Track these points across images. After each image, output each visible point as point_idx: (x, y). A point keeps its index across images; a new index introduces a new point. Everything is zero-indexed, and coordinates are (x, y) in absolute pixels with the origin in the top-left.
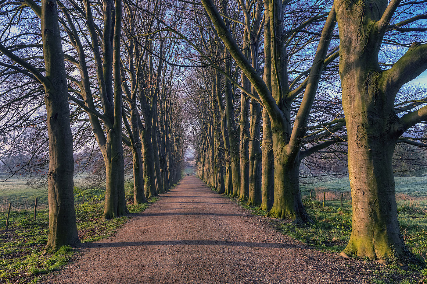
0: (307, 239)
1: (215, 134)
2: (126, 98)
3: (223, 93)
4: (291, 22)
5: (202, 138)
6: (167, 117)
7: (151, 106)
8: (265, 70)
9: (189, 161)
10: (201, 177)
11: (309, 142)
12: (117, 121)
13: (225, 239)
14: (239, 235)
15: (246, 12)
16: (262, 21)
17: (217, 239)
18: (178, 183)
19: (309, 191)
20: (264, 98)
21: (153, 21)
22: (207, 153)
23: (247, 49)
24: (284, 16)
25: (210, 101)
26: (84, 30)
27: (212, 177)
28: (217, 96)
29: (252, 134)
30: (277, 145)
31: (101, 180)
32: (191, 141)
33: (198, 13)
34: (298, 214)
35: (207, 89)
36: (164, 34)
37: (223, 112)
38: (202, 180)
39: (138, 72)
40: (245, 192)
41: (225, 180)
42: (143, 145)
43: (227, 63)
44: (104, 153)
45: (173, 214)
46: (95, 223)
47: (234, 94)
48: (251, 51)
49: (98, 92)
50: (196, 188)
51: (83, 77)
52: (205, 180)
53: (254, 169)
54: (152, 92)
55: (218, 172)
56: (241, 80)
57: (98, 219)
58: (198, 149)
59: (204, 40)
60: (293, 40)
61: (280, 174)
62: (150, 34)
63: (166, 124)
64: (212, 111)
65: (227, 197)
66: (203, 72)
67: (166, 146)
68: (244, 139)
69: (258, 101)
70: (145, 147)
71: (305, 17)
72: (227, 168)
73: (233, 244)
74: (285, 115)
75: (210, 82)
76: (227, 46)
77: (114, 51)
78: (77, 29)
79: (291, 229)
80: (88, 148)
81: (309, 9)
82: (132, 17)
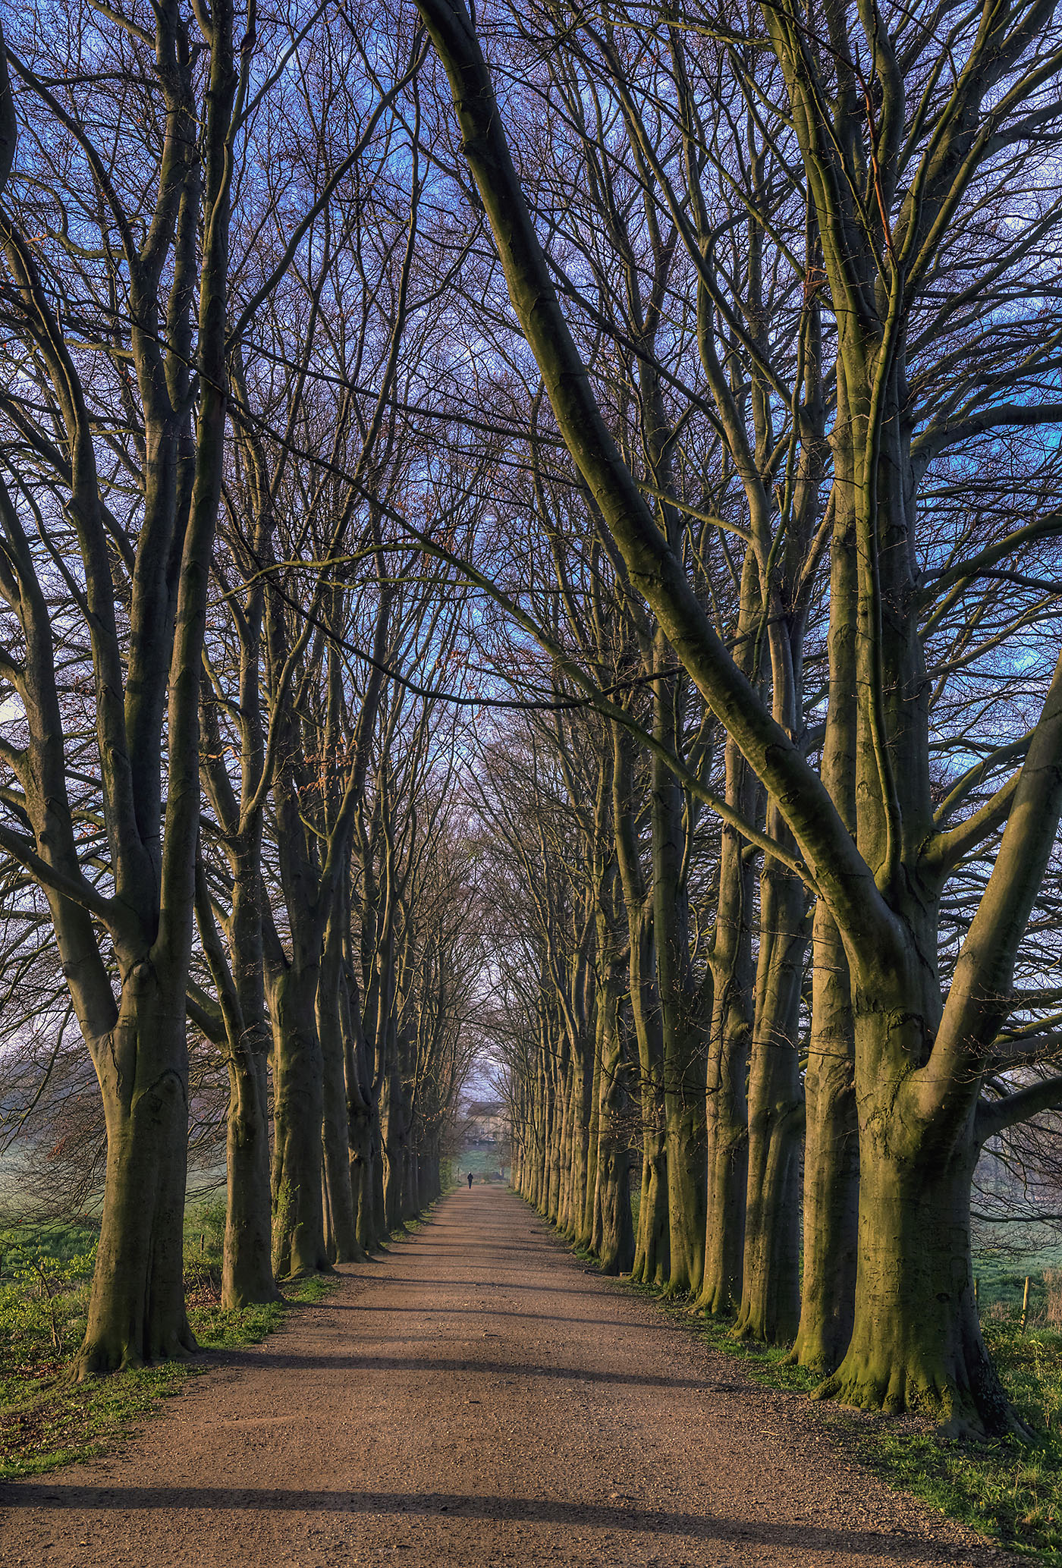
0: (1002, 1515)
1: (601, 1002)
2: (218, 831)
3: (643, 821)
4: (951, 530)
5: (544, 1017)
6: (394, 917)
7: (324, 865)
8: (831, 735)
9: (480, 1119)
10: (528, 1193)
11: (1016, 1063)
12: (170, 931)
13: (622, 1496)
14: (688, 1483)
15: (756, 483)
16: (822, 522)
17: (587, 1495)
18: (426, 1215)
19: (1018, 1283)
20: (820, 855)
21: (351, 506)
22: (560, 1090)
23: (754, 641)
24: (921, 504)
25: (584, 854)
26: (61, 534)
27: (577, 1196)
28: (616, 836)
29: (763, 1013)
30: (874, 1070)
31: (85, 1187)
32: (491, 1027)
33: (548, 477)
34: (962, 1397)
35: (572, 801)
36: (396, 563)
37: (637, 909)
38: (534, 1205)
39: (276, 720)
40: (725, 1276)
41: (637, 1215)
42: (278, 1041)
43: (664, 695)
44: (104, 1069)
45: (393, 1363)
46: (43, 1388)
47: (692, 827)
48: (772, 650)
49: (100, 794)
50: (503, 1243)
51: (38, 733)
52: (547, 1207)
53: (768, 1172)
54: (334, 807)
55: (606, 1176)
56: (722, 771)
57: (54, 1367)
58: (521, 1067)
59: (570, 592)
60: (958, 608)
61: (887, 1201)
62: (337, 560)
63: (386, 950)
64: (591, 898)
65: (643, 1293)
66: (560, 726)
67: (380, 1047)
68: (727, 1034)
69: (795, 869)
70: (286, 1047)
71: (1009, 512)
72: (647, 1159)
73: (661, 1522)
74: (914, 937)
75: (587, 770)
76: (666, 628)
77: (180, 628)
78: (29, 526)
79: (929, 1465)
80: (35, 1039)
81: (1028, 480)
82: (264, 488)
